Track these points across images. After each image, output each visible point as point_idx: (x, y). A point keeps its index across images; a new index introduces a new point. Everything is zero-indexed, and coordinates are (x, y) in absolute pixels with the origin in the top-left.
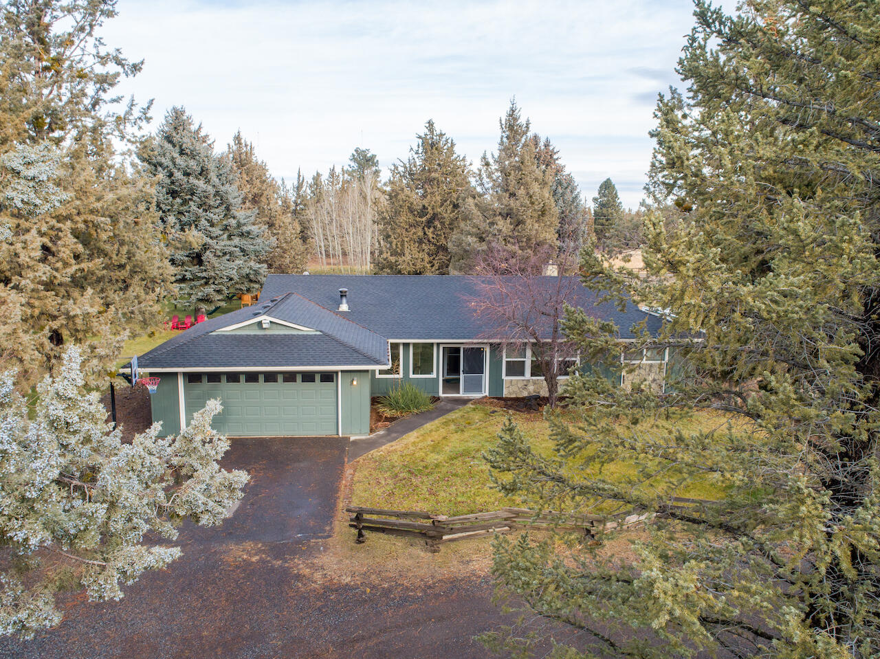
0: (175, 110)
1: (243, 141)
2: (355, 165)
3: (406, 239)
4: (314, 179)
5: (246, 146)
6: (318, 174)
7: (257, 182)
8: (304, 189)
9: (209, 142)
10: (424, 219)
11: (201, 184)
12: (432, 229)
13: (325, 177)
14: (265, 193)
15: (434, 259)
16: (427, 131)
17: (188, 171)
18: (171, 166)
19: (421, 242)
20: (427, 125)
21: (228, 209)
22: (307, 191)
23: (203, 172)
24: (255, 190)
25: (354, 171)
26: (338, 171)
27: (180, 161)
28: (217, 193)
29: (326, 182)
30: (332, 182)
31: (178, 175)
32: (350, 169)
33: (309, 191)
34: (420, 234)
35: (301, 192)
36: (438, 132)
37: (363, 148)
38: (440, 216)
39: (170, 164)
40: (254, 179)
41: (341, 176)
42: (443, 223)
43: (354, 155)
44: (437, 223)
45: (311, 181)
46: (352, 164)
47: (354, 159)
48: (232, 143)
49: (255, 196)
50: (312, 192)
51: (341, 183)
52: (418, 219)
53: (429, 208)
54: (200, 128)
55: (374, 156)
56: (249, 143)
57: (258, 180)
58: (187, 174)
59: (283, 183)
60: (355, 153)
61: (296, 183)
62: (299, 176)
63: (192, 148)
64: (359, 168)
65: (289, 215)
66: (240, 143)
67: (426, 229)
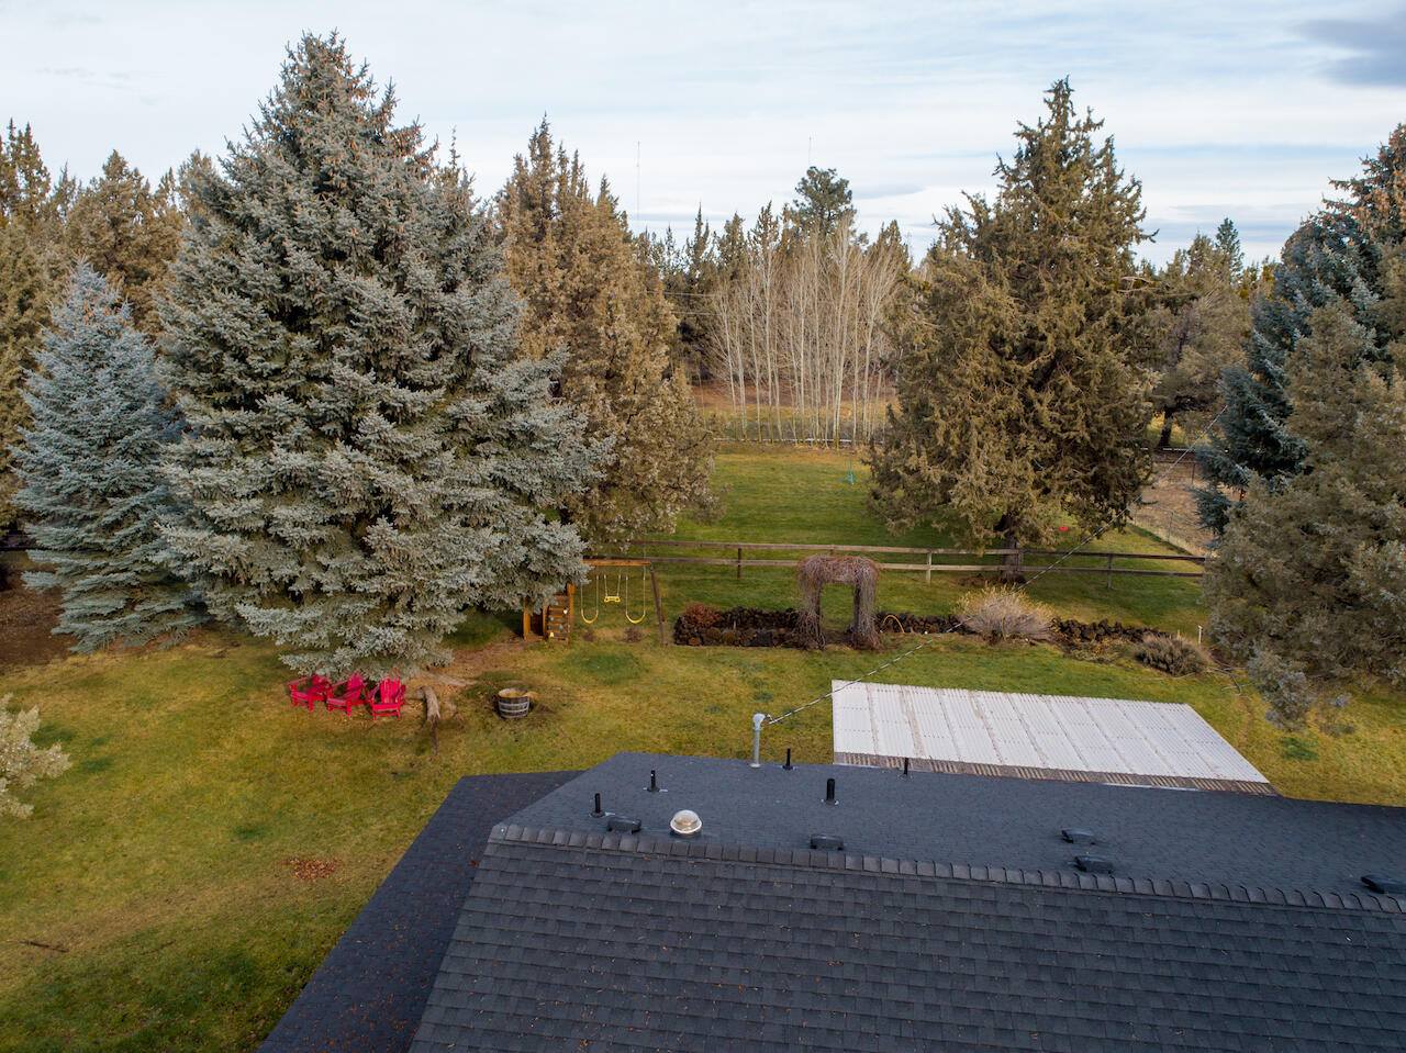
0: (312, 47)
1: (554, 150)
2: (807, 202)
3: (975, 421)
4: (728, 228)
5: (563, 161)
6: (737, 220)
7: (583, 261)
8: (708, 250)
9: (419, 150)
10: (1028, 368)
11: (372, 290)
12: (1048, 396)
13: (749, 226)
14: (606, 291)
15: (1048, 476)
16: (1047, 116)
17: (336, 244)
18: (283, 231)
19: (1013, 426)
20: (1051, 97)
21: (466, 360)
22: (713, 250)
23: (384, 249)
24: (576, 283)
25: (803, 212)
26: (776, 212)
27: (309, 211)
28: (427, 316)
29: (752, 235)
30: (763, 236)
31: (301, 260)
32: (797, 209)
33: (717, 253)
34: (1015, 406)
35: (703, 257)
36: (1082, 118)
37: (822, 167)
38: (1074, 360)
39: (279, 221)
40: (576, 250)
41: (781, 223)
42: (1084, 381)
43: (804, 182)
44: (1064, 378)
45: (722, 233)
46: (801, 199)
47: (805, 189)
48: (526, 155)
49: (577, 297)
50: (723, 255)
51: (780, 237)
52: (1013, 365)
53: (1050, 339)
54: (389, 103)
55: (844, 183)
56: (570, 155)
57: (585, 256)
58: (332, 255)
59: (670, 238)
60: (807, 178)
61: (692, 238)
62: (700, 224)
63: (352, 172)
64: (814, 205)
65: (665, 348)
66: (545, 156)
67: (1031, 392)
